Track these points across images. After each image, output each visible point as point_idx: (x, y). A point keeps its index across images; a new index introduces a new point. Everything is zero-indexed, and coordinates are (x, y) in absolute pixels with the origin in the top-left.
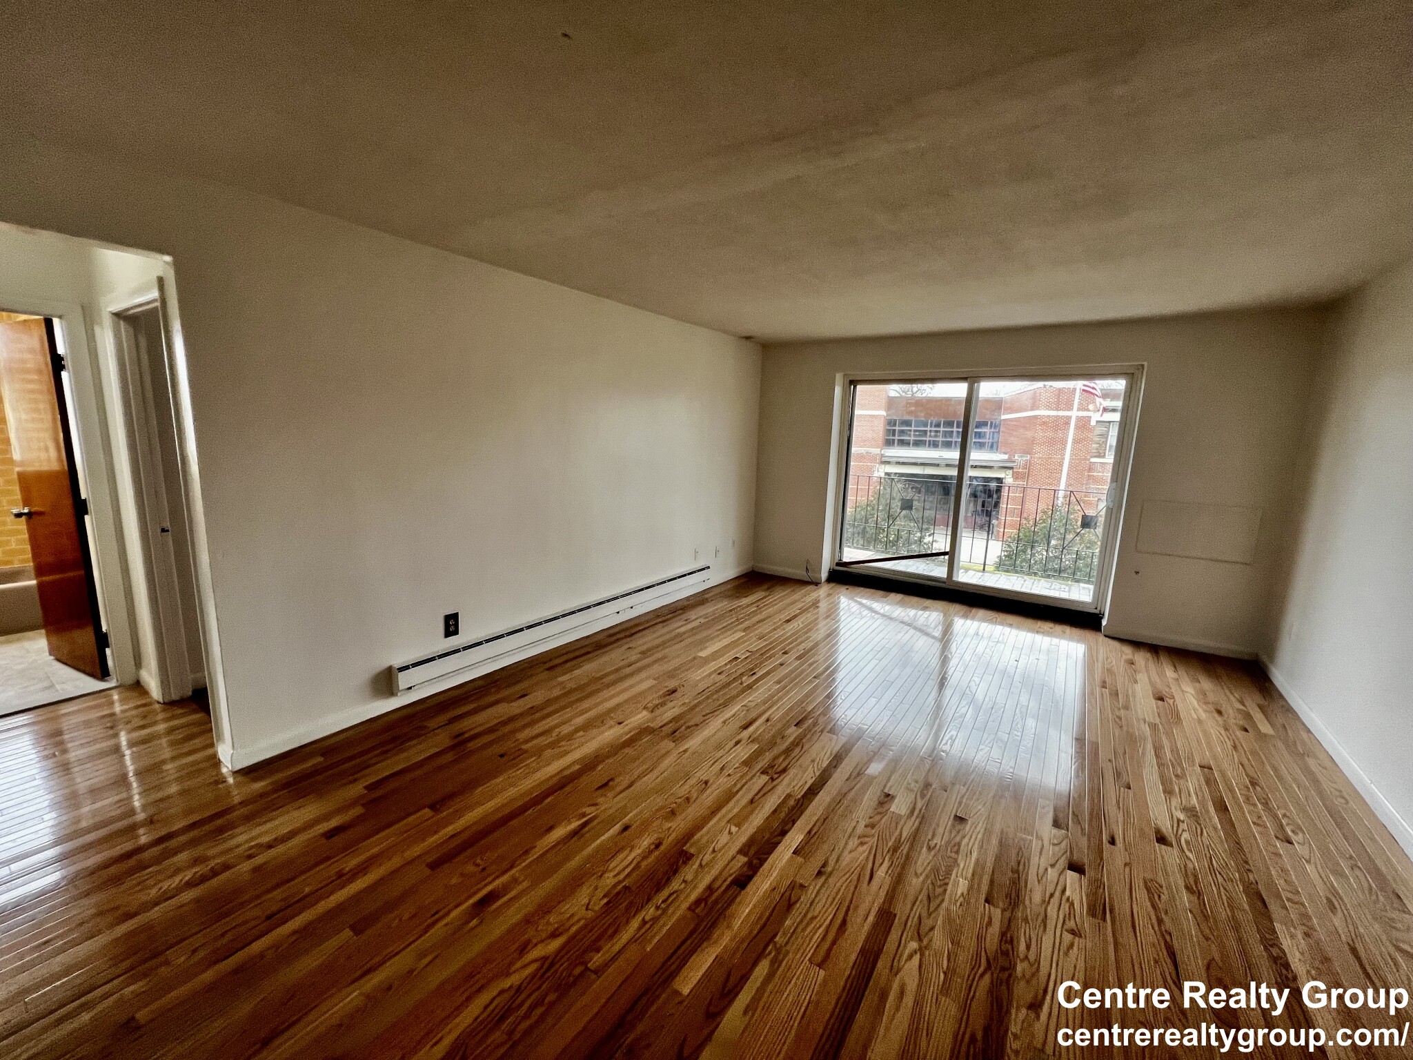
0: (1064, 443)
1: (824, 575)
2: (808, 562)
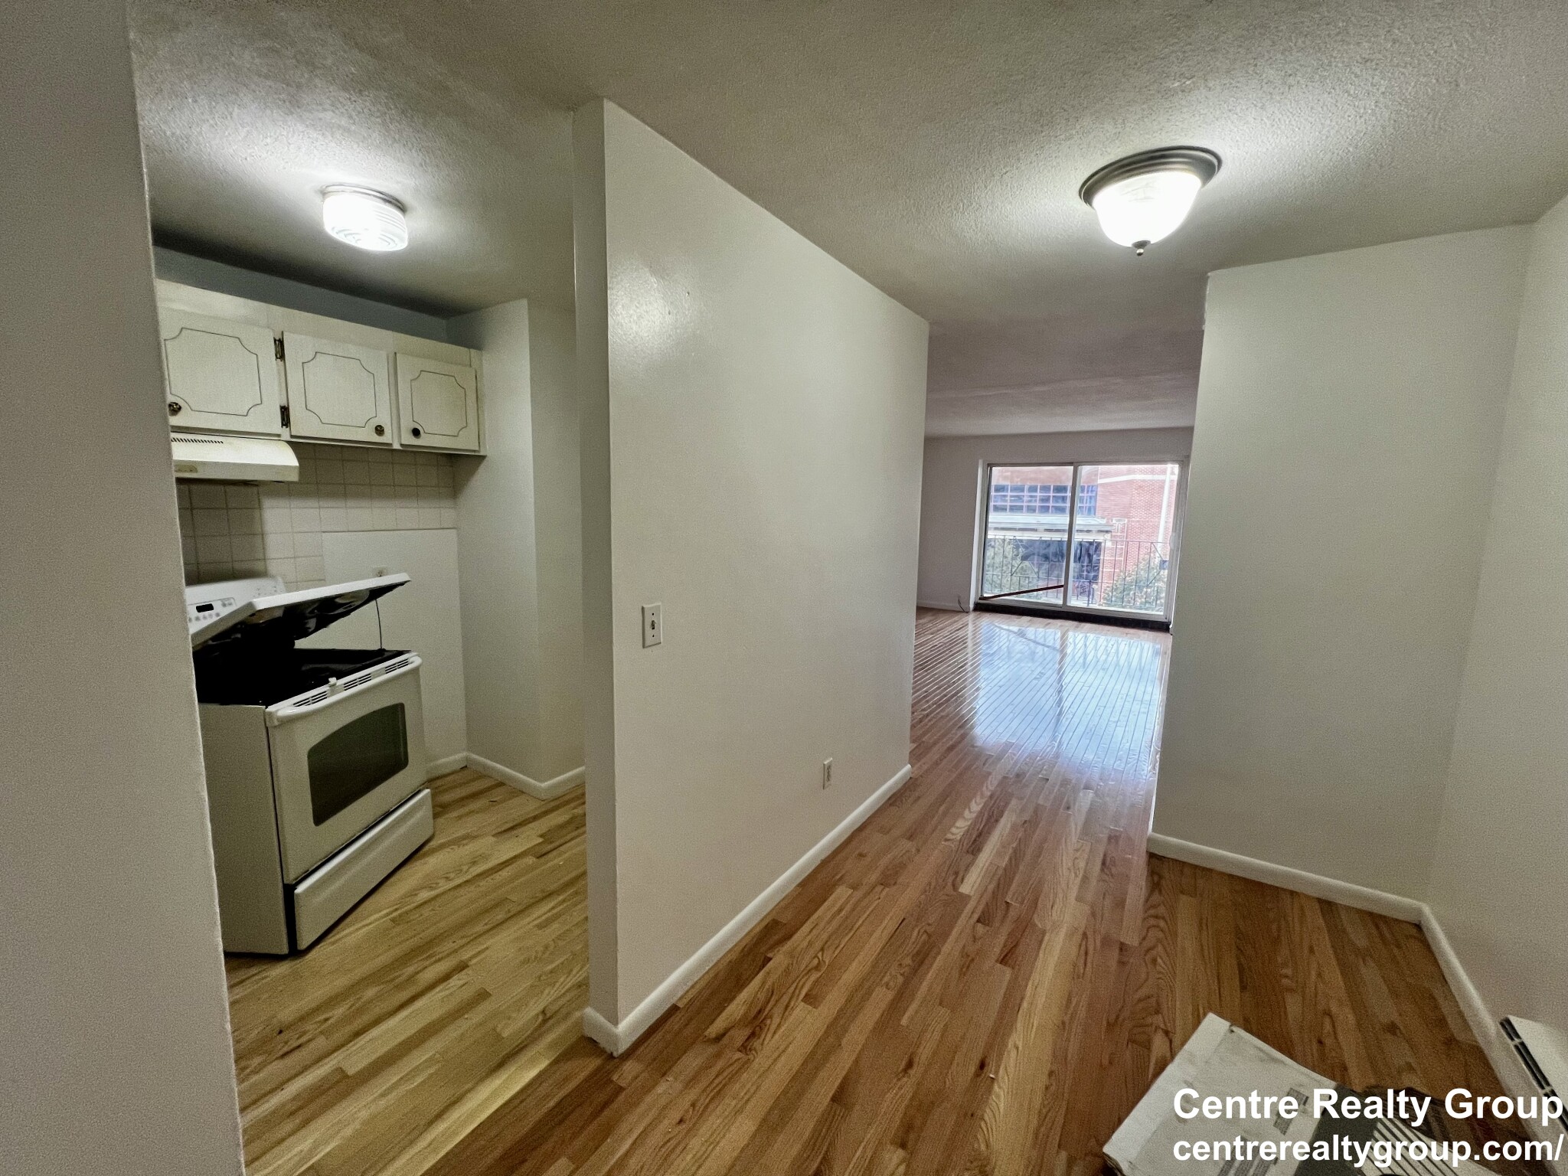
0: (1160, 507)
1: (972, 606)
2: (959, 597)
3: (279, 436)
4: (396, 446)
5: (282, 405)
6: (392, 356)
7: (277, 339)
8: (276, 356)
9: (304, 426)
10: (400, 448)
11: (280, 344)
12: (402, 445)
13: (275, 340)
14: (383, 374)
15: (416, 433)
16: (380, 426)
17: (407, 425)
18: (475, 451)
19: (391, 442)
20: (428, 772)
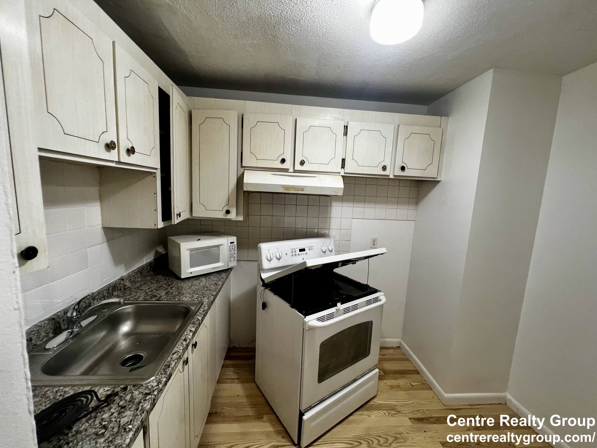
3: (339, 173)
4: (391, 177)
5: (343, 158)
6: (397, 126)
7: (345, 126)
8: (344, 134)
9: (351, 168)
10: (393, 177)
11: (346, 127)
12: (394, 176)
13: (344, 126)
14: (391, 138)
15: (403, 168)
16: (385, 166)
17: (399, 164)
18: (434, 178)
19: (389, 174)
20: (381, 344)
